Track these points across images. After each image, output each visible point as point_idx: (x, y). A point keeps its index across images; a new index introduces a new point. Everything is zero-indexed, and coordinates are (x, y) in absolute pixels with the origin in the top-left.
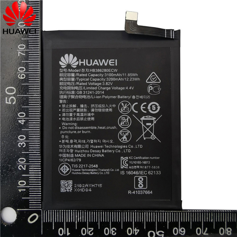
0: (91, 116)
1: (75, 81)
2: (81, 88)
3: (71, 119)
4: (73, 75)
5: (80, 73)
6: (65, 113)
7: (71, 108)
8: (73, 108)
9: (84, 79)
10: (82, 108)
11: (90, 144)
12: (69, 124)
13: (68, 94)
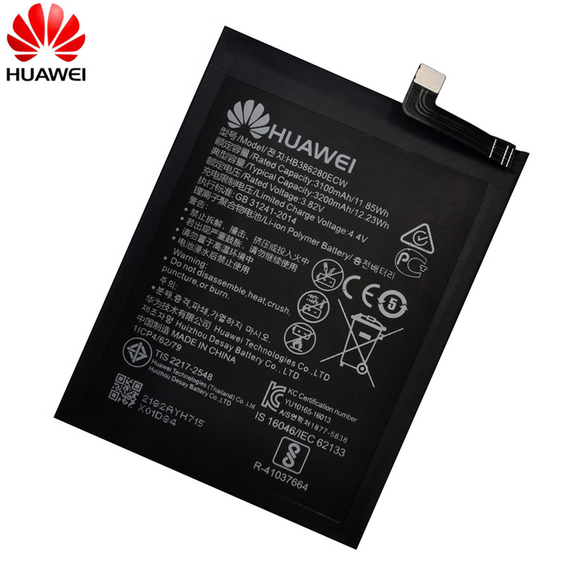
0: (244, 263)
1: (244, 170)
2: (250, 189)
3: (199, 249)
4: (245, 153)
5: (263, 155)
6: (192, 229)
7: (209, 224)
8: (212, 226)
9: (263, 173)
10: (232, 235)
11: (215, 322)
12: (188, 258)
13: (216, 192)
